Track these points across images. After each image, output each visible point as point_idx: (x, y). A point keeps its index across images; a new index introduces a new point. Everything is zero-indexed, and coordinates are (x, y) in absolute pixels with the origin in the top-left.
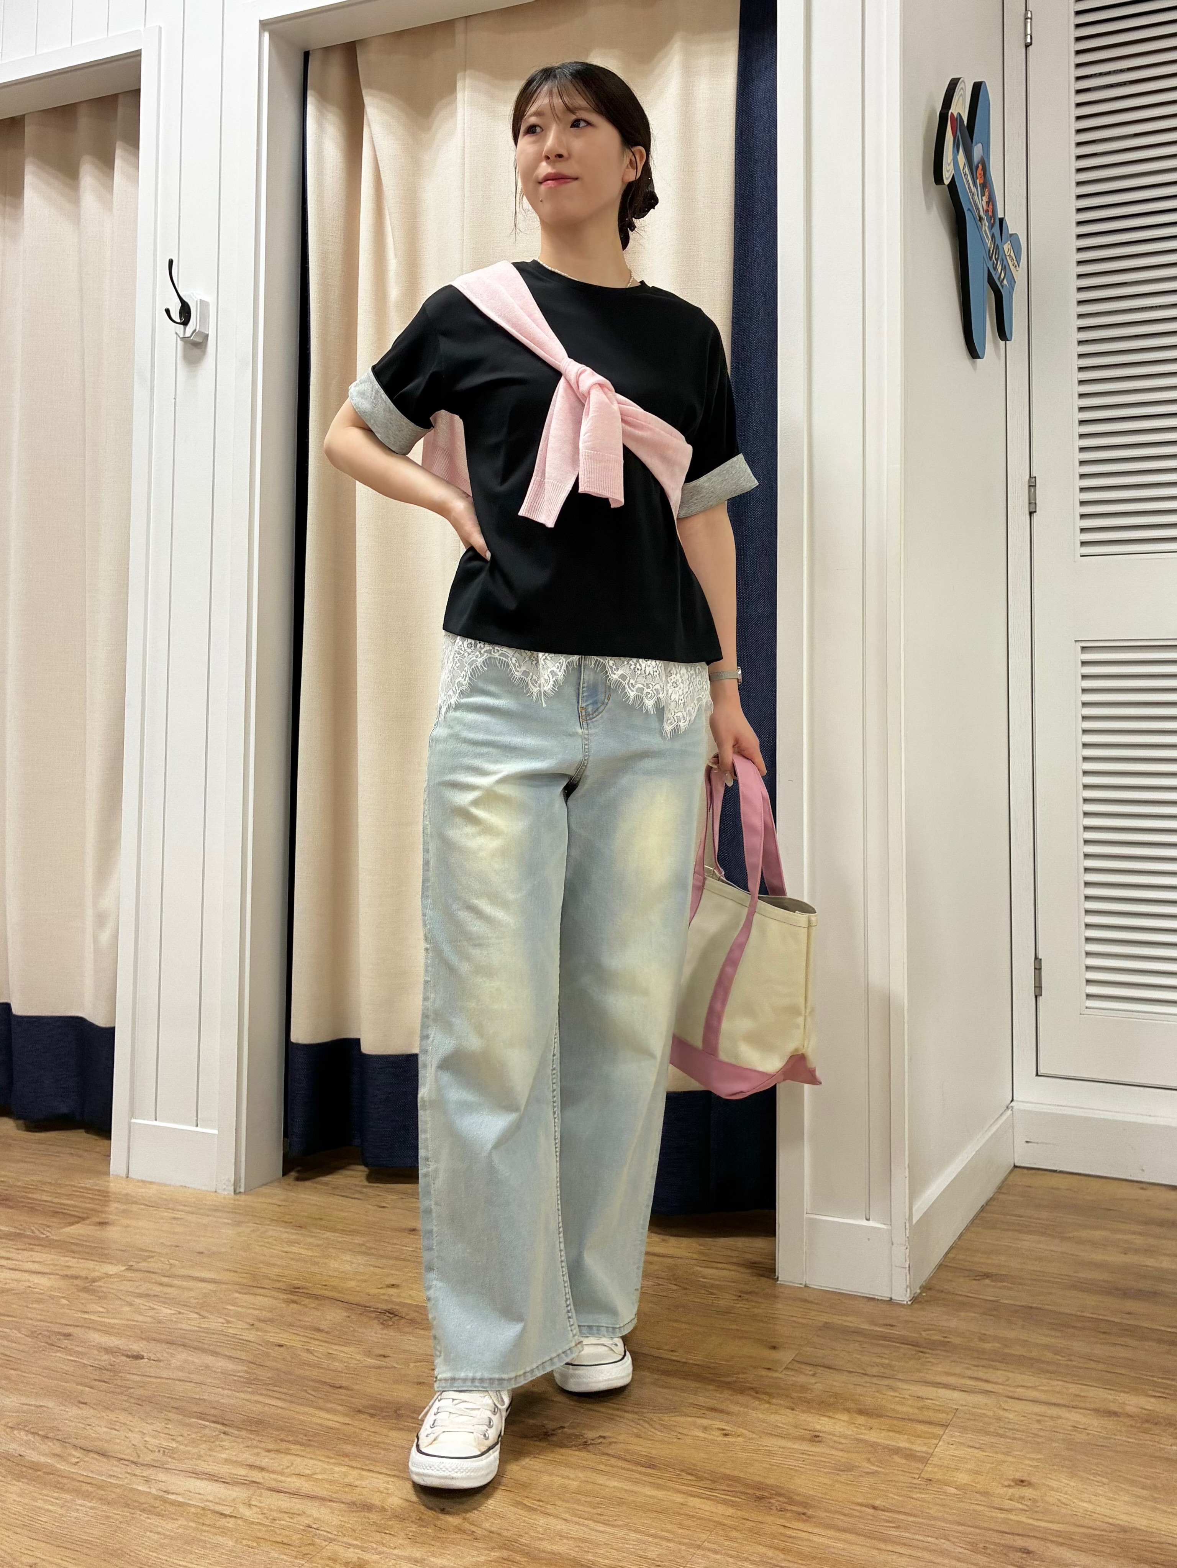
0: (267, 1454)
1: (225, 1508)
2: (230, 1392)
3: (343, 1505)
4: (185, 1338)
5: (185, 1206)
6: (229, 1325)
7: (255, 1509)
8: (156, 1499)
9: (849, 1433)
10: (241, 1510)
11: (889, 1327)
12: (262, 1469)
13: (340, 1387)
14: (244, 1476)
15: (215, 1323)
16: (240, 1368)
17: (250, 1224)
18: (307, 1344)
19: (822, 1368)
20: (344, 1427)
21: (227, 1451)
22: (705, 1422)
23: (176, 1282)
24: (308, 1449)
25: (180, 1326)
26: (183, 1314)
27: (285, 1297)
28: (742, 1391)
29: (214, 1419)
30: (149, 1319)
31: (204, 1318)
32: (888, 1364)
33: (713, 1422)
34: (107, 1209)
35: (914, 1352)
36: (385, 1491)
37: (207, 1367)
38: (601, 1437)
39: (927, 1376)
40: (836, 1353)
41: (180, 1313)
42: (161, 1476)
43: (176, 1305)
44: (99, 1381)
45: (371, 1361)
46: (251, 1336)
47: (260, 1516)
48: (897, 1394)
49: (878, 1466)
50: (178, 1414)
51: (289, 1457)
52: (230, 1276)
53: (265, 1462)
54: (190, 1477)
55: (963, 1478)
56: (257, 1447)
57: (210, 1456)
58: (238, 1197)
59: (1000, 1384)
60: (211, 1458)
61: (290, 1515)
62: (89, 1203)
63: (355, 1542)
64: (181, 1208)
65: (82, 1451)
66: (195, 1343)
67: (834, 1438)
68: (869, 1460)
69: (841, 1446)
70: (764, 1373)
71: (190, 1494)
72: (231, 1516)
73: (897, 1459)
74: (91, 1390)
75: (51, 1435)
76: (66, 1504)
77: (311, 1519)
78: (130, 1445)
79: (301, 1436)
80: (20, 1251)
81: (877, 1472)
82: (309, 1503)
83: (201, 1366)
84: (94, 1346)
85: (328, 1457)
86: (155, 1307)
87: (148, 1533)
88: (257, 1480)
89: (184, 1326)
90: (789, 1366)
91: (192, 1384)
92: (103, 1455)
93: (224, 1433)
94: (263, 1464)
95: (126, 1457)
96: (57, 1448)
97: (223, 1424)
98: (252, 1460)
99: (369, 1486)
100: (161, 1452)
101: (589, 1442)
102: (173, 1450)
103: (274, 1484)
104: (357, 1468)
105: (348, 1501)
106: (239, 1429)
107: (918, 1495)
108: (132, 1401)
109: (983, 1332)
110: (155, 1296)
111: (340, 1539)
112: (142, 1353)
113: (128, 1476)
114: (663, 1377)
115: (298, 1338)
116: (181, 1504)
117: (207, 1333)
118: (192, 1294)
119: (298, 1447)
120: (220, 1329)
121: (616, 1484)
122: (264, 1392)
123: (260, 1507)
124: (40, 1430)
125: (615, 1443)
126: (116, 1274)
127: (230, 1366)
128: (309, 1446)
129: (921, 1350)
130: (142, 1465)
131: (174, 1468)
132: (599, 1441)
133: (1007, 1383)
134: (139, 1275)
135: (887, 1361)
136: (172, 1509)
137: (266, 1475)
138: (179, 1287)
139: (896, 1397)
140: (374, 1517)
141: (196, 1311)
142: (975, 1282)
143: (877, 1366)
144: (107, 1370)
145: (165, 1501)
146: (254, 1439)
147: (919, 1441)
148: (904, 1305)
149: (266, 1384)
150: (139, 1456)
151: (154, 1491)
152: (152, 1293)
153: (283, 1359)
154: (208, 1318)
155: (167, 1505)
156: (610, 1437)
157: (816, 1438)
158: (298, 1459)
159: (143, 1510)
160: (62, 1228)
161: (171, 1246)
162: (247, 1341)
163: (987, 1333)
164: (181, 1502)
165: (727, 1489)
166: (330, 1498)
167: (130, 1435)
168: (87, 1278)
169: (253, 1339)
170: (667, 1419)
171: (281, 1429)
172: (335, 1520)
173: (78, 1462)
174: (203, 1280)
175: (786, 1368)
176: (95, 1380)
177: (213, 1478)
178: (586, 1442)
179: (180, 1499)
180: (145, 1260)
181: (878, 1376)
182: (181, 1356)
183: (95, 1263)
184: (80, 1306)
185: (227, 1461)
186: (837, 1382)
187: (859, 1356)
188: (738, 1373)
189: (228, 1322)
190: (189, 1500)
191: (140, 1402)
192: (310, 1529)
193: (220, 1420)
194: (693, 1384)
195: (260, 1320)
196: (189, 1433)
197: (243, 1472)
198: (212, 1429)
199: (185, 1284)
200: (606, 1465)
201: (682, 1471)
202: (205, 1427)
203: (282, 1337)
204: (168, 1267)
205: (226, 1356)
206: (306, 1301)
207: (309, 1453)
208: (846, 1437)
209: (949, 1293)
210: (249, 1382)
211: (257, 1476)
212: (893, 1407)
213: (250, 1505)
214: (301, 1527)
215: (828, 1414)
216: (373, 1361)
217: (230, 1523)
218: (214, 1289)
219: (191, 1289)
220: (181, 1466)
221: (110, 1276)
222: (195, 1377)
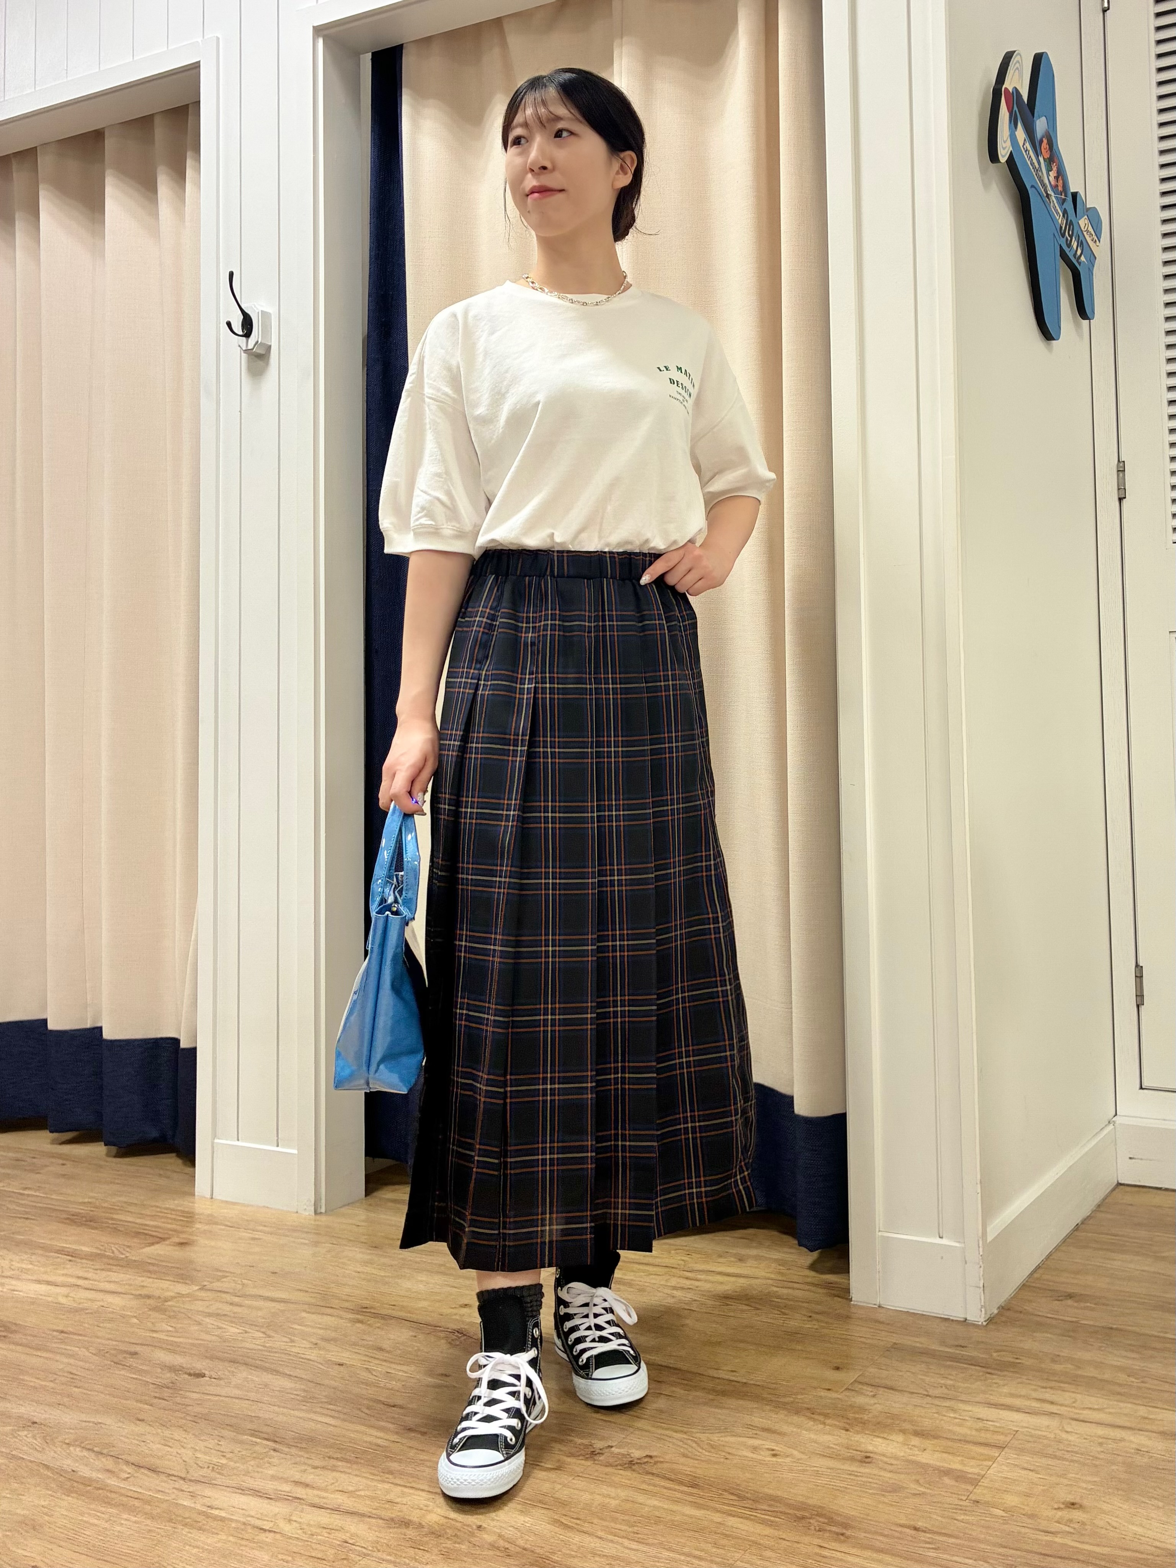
0: (313, 1470)
1: (265, 1522)
2: (285, 1410)
3: (381, 1521)
4: (248, 1357)
5: (264, 1226)
6: (292, 1344)
7: (295, 1525)
8: (199, 1514)
9: (902, 1455)
10: (281, 1525)
11: (960, 1348)
12: (307, 1485)
13: (394, 1406)
14: (287, 1492)
15: (279, 1342)
16: (298, 1386)
17: (326, 1245)
18: (366, 1363)
19: (883, 1389)
20: (392, 1445)
21: (275, 1468)
22: (755, 1443)
23: (247, 1302)
24: (354, 1467)
25: (244, 1344)
26: (249, 1332)
27: (350, 1316)
28: (798, 1412)
29: (266, 1436)
30: (214, 1338)
31: (270, 1337)
32: (953, 1386)
33: (765, 1442)
34: (188, 1229)
35: (981, 1373)
36: (425, 1508)
37: (266, 1385)
38: (647, 1456)
39: (992, 1397)
40: (902, 1374)
41: (246, 1332)
42: (208, 1492)
43: (243, 1325)
44: (160, 1398)
46: (313, 1355)
47: (300, 1532)
48: (956, 1415)
49: (926, 1487)
50: (231, 1431)
51: (334, 1474)
52: (300, 1296)
53: (309, 1478)
54: (235, 1492)
55: (1011, 1500)
56: (305, 1464)
57: (258, 1472)
58: (317, 1217)
59: (1067, 1406)
60: (256, 1474)
61: (328, 1531)
62: (171, 1224)
63: (389, 1558)
64: (260, 1228)
65: (135, 1467)
66: (256, 1362)
67: (886, 1459)
68: (918, 1481)
69: (891, 1468)
70: (823, 1393)
71: (231, 1509)
72: (270, 1531)
73: (947, 1480)
74: (151, 1408)
75: (105, 1451)
77: (348, 1535)
78: (181, 1461)
79: (349, 1454)
80: (98, 1272)
81: (924, 1493)
82: (348, 1519)
83: (260, 1385)
84: (157, 1364)
85: (374, 1475)
86: (225, 1326)
87: (188, 1548)
88: (301, 1497)
89: (247, 1345)
90: (852, 1387)
91: (250, 1402)
92: (154, 1471)
93: (275, 1450)
94: (308, 1481)
95: (176, 1473)
96: (110, 1464)
97: (276, 1442)
98: (297, 1477)
99: (409, 1503)
100: (211, 1468)
101: (635, 1461)
102: (223, 1466)
103: (317, 1501)
104: (400, 1485)
105: (387, 1518)
106: (289, 1446)
107: (962, 1517)
108: (189, 1418)
109: (1057, 1353)
110: (225, 1315)
111: (375, 1554)
112: (207, 1372)
113: (176, 1491)
114: (719, 1397)
115: (356, 1356)
116: (223, 1520)
117: (270, 1352)
118: (261, 1313)
119: (344, 1464)
120: (283, 1347)
121: (657, 1503)
122: (318, 1410)
123: (300, 1523)
124: (96, 1446)
125: (660, 1462)
126: (188, 1294)
127: (287, 1384)
128: (357, 1463)
129: (989, 1371)
130: (192, 1481)
131: (221, 1484)
132: (645, 1460)
134: (209, 1294)
136: (213, 1524)
138: (249, 1307)
139: (955, 1418)
140: (410, 1533)
141: (262, 1330)
142: (1057, 1302)
143: (941, 1387)
144: (168, 1388)
145: (209, 1516)
146: (302, 1456)
147: (971, 1462)
148: (978, 1325)
149: (322, 1402)
150: (188, 1472)
151: (199, 1507)
152: (221, 1312)
153: (342, 1378)
154: (273, 1337)
155: (209, 1520)
156: (656, 1456)
157: (866, 1459)
158: (343, 1475)
159: (186, 1525)
160: (143, 1248)
161: (246, 1266)
162: (308, 1359)
163: (1061, 1354)
164: (224, 1517)
165: (768, 1509)
166: (369, 1514)
167: (182, 1451)
168: (160, 1297)
169: (314, 1358)
170: (715, 1439)
171: (329, 1446)
172: (371, 1536)
173: (128, 1478)
174: (273, 1300)
175: (848, 1389)
176: (156, 1398)
177: (257, 1493)
178: (631, 1461)
179: (223, 1514)
180: (218, 1280)
181: (940, 1397)
182: (243, 1374)
183: (170, 1283)
184: (149, 1324)
185: (273, 1478)
186: (896, 1403)
187: (924, 1378)
188: (797, 1394)
189: (292, 1341)
190: (232, 1515)
191: (198, 1419)
192: (346, 1544)
193: (272, 1438)
195: (324, 1339)
196: (240, 1450)
197: (286, 1487)
198: (261, 1446)
199: (255, 1303)
200: (650, 1484)
201: (725, 1490)
202: (257, 1444)
203: (345, 1356)
204: (240, 1287)
205: (286, 1374)
206: (371, 1321)
207: (355, 1470)
209: (1028, 1313)
210: (306, 1400)
211: (300, 1492)
212: (950, 1428)
213: (290, 1521)
214: (338, 1543)
215: (882, 1435)
216: (433, 1380)
217: (268, 1538)
218: (283, 1308)
219: (260, 1309)
220: (229, 1482)
221: (183, 1296)
222: (252, 1395)
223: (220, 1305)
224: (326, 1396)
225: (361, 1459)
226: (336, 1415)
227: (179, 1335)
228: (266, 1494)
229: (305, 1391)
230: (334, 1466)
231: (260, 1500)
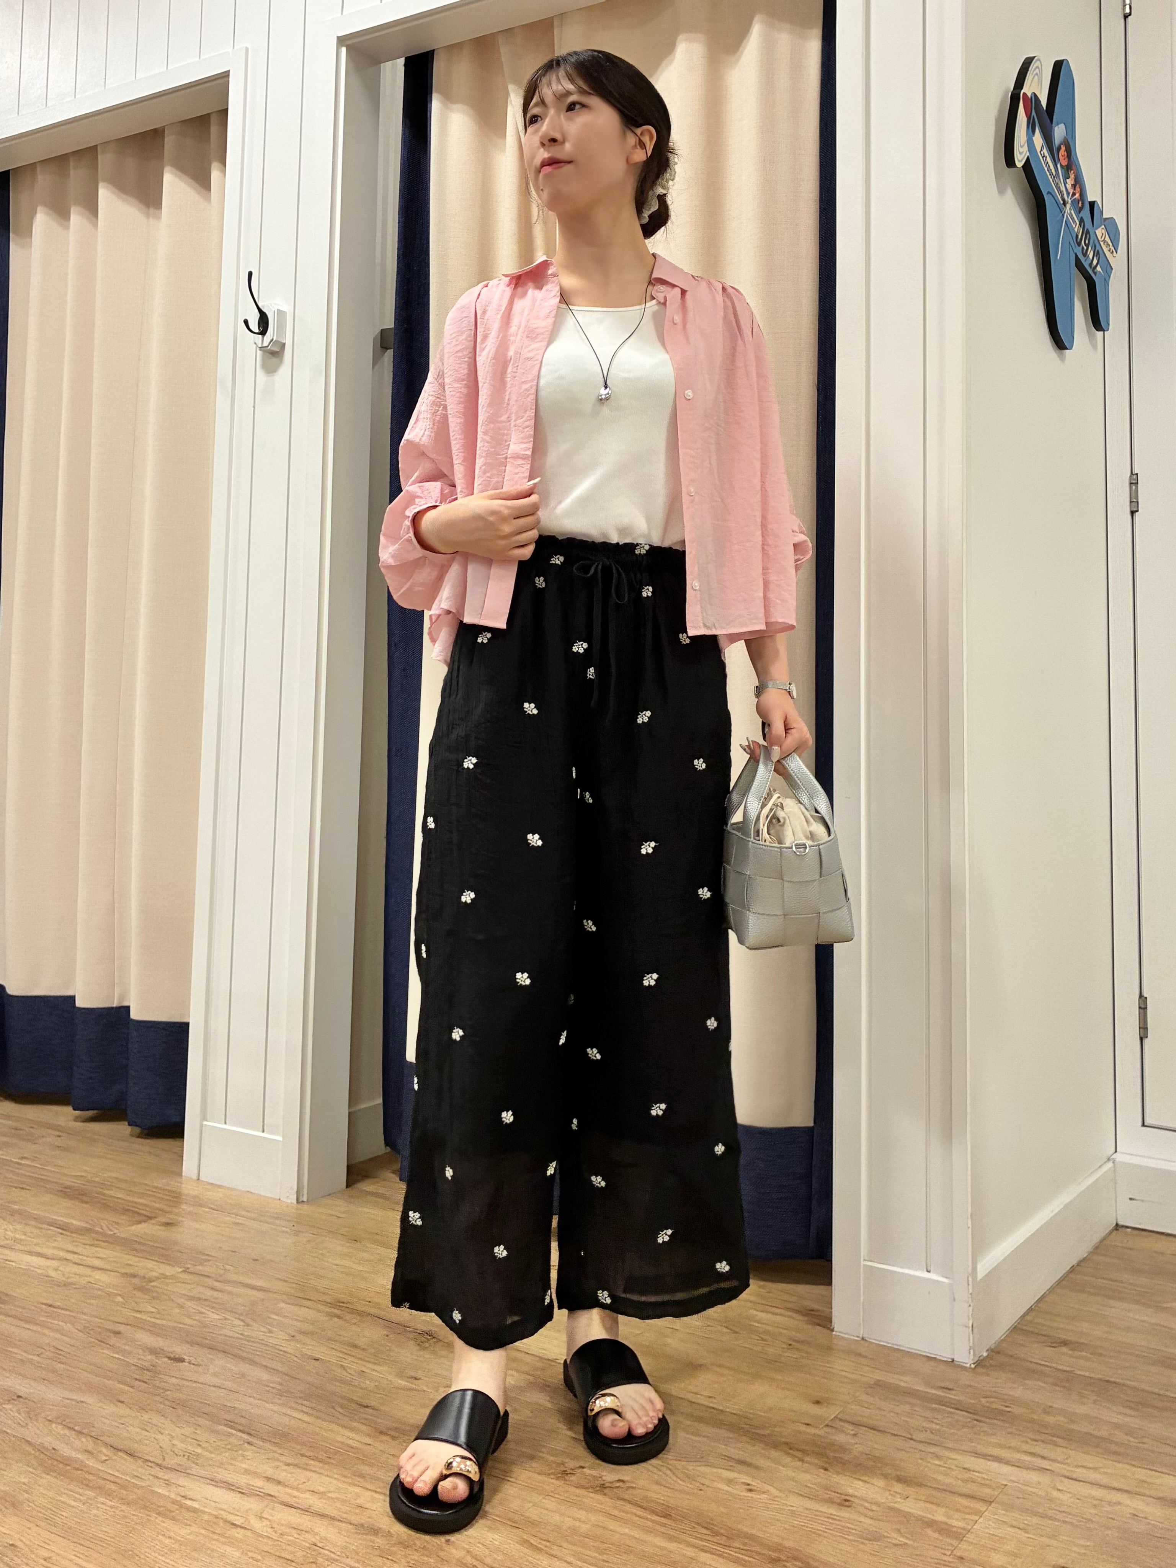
0: (287, 1467)
1: (237, 1518)
2: (261, 1403)
3: (351, 1527)
4: (227, 1345)
5: (248, 1211)
6: (271, 1335)
7: (266, 1522)
8: (174, 1503)
9: (883, 1501)
10: (252, 1522)
11: (945, 1390)
12: (279, 1483)
13: (367, 1407)
14: (260, 1488)
15: (257, 1331)
16: (274, 1379)
17: (307, 1235)
18: (343, 1360)
19: (864, 1428)
20: (365, 1447)
21: (249, 1462)
22: (731, 1475)
23: (227, 1288)
24: (326, 1467)
25: (223, 1331)
26: (229, 1320)
27: (328, 1310)
28: (775, 1446)
29: (242, 1428)
30: (196, 1323)
31: (248, 1325)
32: (939, 1430)
33: (741, 1476)
34: (174, 1210)
35: (969, 1420)
37: (243, 1375)
38: (620, 1481)
39: (979, 1447)
40: (884, 1413)
41: (225, 1318)
42: (182, 1481)
43: (224, 1311)
44: (140, 1381)
45: (403, 1383)
46: (290, 1347)
47: (270, 1530)
48: (942, 1463)
49: (907, 1538)
50: (209, 1421)
51: (306, 1473)
52: (278, 1285)
53: (282, 1475)
54: (208, 1484)
56: (278, 1460)
57: (232, 1464)
58: (300, 1206)
59: (1059, 1462)
60: (230, 1467)
61: (298, 1531)
62: (158, 1203)
64: (244, 1213)
65: (112, 1449)
66: (236, 1351)
67: (866, 1505)
68: (899, 1531)
69: (871, 1514)
70: (803, 1428)
71: (206, 1501)
72: (242, 1527)
73: (929, 1532)
74: (131, 1390)
75: (85, 1431)
76: (89, 1501)
77: (318, 1537)
78: (158, 1447)
79: (322, 1453)
80: (87, 1247)
81: (905, 1544)
82: (317, 1520)
83: (236, 1374)
84: (140, 1345)
85: (345, 1477)
87: (160, 1537)
88: (272, 1494)
89: (227, 1333)
90: (830, 1424)
91: (227, 1392)
92: (131, 1455)
93: (249, 1443)
94: (281, 1478)
95: (151, 1459)
96: (89, 1444)
97: (250, 1434)
98: (270, 1472)
100: (186, 1457)
101: (607, 1485)
102: (198, 1455)
103: (287, 1499)
105: (356, 1522)
106: (263, 1440)
108: (167, 1403)
109: (1050, 1404)
110: (206, 1300)
112: (186, 1357)
113: (151, 1478)
114: (696, 1424)
115: (334, 1352)
116: (195, 1511)
117: (248, 1341)
118: (240, 1301)
119: (317, 1463)
120: (262, 1338)
121: (627, 1531)
122: (293, 1405)
123: (270, 1521)
124: (76, 1426)
125: (632, 1488)
126: (172, 1276)
127: (265, 1376)
128: (329, 1463)
129: (976, 1417)
130: (167, 1468)
131: (195, 1473)
132: (618, 1484)
133: (1066, 1461)
134: (191, 1277)
135: (938, 1427)
136: (188, 1515)
137: (280, 1488)
138: (230, 1293)
139: (940, 1466)
140: (380, 1540)
141: (242, 1318)
142: (1048, 1348)
143: (926, 1431)
144: (147, 1370)
145: (181, 1506)
146: (276, 1452)
147: (957, 1515)
148: (966, 1367)
149: (297, 1397)
150: (164, 1459)
151: (173, 1496)
152: (203, 1297)
153: (317, 1374)
154: (251, 1326)
155: (183, 1510)
156: (628, 1481)
157: (846, 1502)
158: (314, 1475)
159: (159, 1514)
160: (129, 1226)
161: (228, 1251)
162: (287, 1353)
163: (1054, 1405)
164: (195, 1508)
165: (742, 1547)
166: (339, 1518)
167: (159, 1436)
168: (144, 1277)
169: (291, 1351)
170: (691, 1468)
171: (303, 1444)
172: (340, 1540)
173: (106, 1460)
174: (253, 1288)
175: (827, 1425)
176: (136, 1379)
177: (229, 1486)
178: (604, 1484)
179: (195, 1505)
180: (201, 1264)
181: (926, 1442)
182: (219, 1363)
183: (156, 1263)
184: (133, 1304)
185: (247, 1472)
186: (877, 1444)
187: (906, 1419)
188: (775, 1426)
189: (270, 1332)
190: (205, 1507)
191: (175, 1404)
192: (315, 1547)
193: (246, 1430)
194: (724, 1433)
195: (301, 1332)
196: (215, 1440)
197: (259, 1483)
198: (236, 1438)
199: (235, 1290)
200: (621, 1511)
201: (698, 1524)
202: (230, 1435)
203: (321, 1351)
204: (222, 1272)
205: (263, 1365)
206: (348, 1317)
207: (327, 1470)
208: (878, 1504)
209: (1019, 1358)
210: (281, 1394)
211: (272, 1489)
213: (261, 1518)
214: (308, 1545)
215: (862, 1478)
216: (404, 1383)
217: (238, 1533)
218: (263, 1297)
219: (238, 1296)
220: (202, 1473)
221: (166, 1277)
222: (228, 1384)
223: (202, 1289)
224: (301, 1391)
225: (333, 1459)
226: (311, 1411)
227: (158, 1316)
228: (238, 1488)
229: (281, 1384)
230: (307, 1464)
231: (232, 1494)
